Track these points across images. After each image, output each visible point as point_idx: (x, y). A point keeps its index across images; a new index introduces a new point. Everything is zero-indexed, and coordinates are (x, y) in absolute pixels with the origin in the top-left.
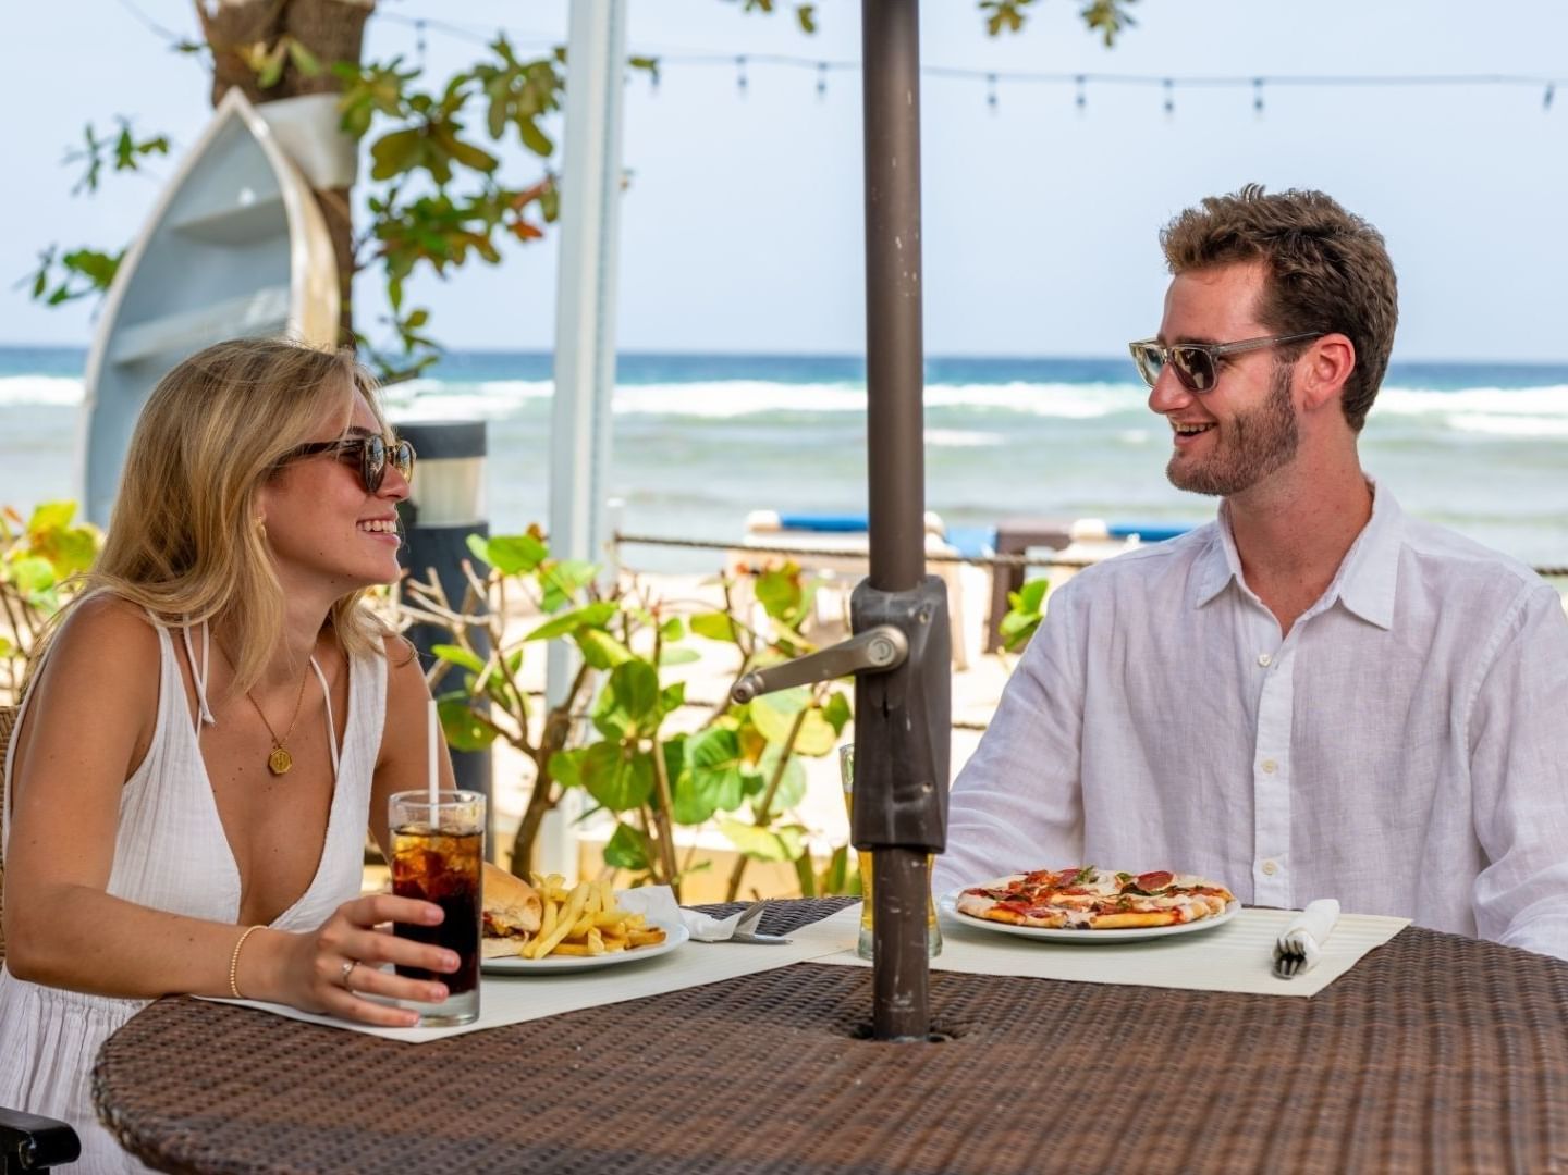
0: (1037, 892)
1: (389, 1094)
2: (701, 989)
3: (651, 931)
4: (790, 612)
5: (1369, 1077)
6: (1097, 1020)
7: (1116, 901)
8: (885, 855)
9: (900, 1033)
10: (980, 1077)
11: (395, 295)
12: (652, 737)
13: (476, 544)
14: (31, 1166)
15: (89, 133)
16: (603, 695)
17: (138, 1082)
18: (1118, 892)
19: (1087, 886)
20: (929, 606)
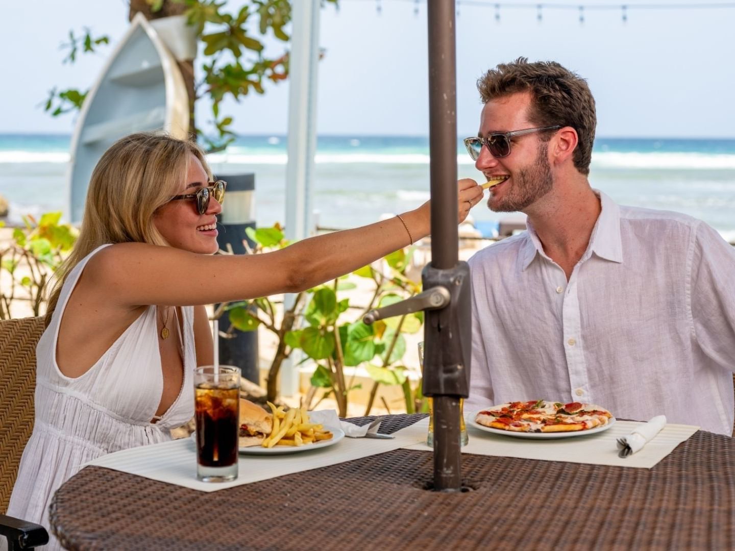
0: (515, 413)
1: (193, 519)
2: (350, 463)
3: (326, 433)
4: (400, 264)
5: (679, 512)
6: (545, 480)
7: (554, 418)
8: (439, 400)
9: (447, 487)
10: (486, 512)
11: (216, 110)
12: (333, 325)
13: (250, 232)
14: (25, 547)
15: (71, 35)
16: (310, 304)
17: (71, 513)
18: (555, 412)
19: (540, 410)
20: (460, 276)
